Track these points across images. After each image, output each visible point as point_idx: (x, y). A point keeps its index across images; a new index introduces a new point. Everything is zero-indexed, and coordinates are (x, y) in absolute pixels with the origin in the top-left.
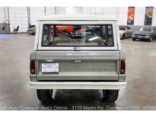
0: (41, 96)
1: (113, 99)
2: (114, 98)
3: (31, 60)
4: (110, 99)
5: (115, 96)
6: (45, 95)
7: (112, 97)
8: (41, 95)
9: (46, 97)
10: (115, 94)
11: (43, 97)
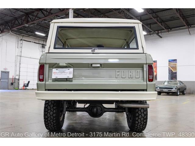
0: (49, 119)
1: (141, 125)
2: (142, 123)
3: (40, 63)
4: (138, 124)
5: (144, 119)
6: (54, 119)
7: (139, 121)
8: (48, 117)
9: (54, 121)
10: (143, 116)
11: (51, 121)
